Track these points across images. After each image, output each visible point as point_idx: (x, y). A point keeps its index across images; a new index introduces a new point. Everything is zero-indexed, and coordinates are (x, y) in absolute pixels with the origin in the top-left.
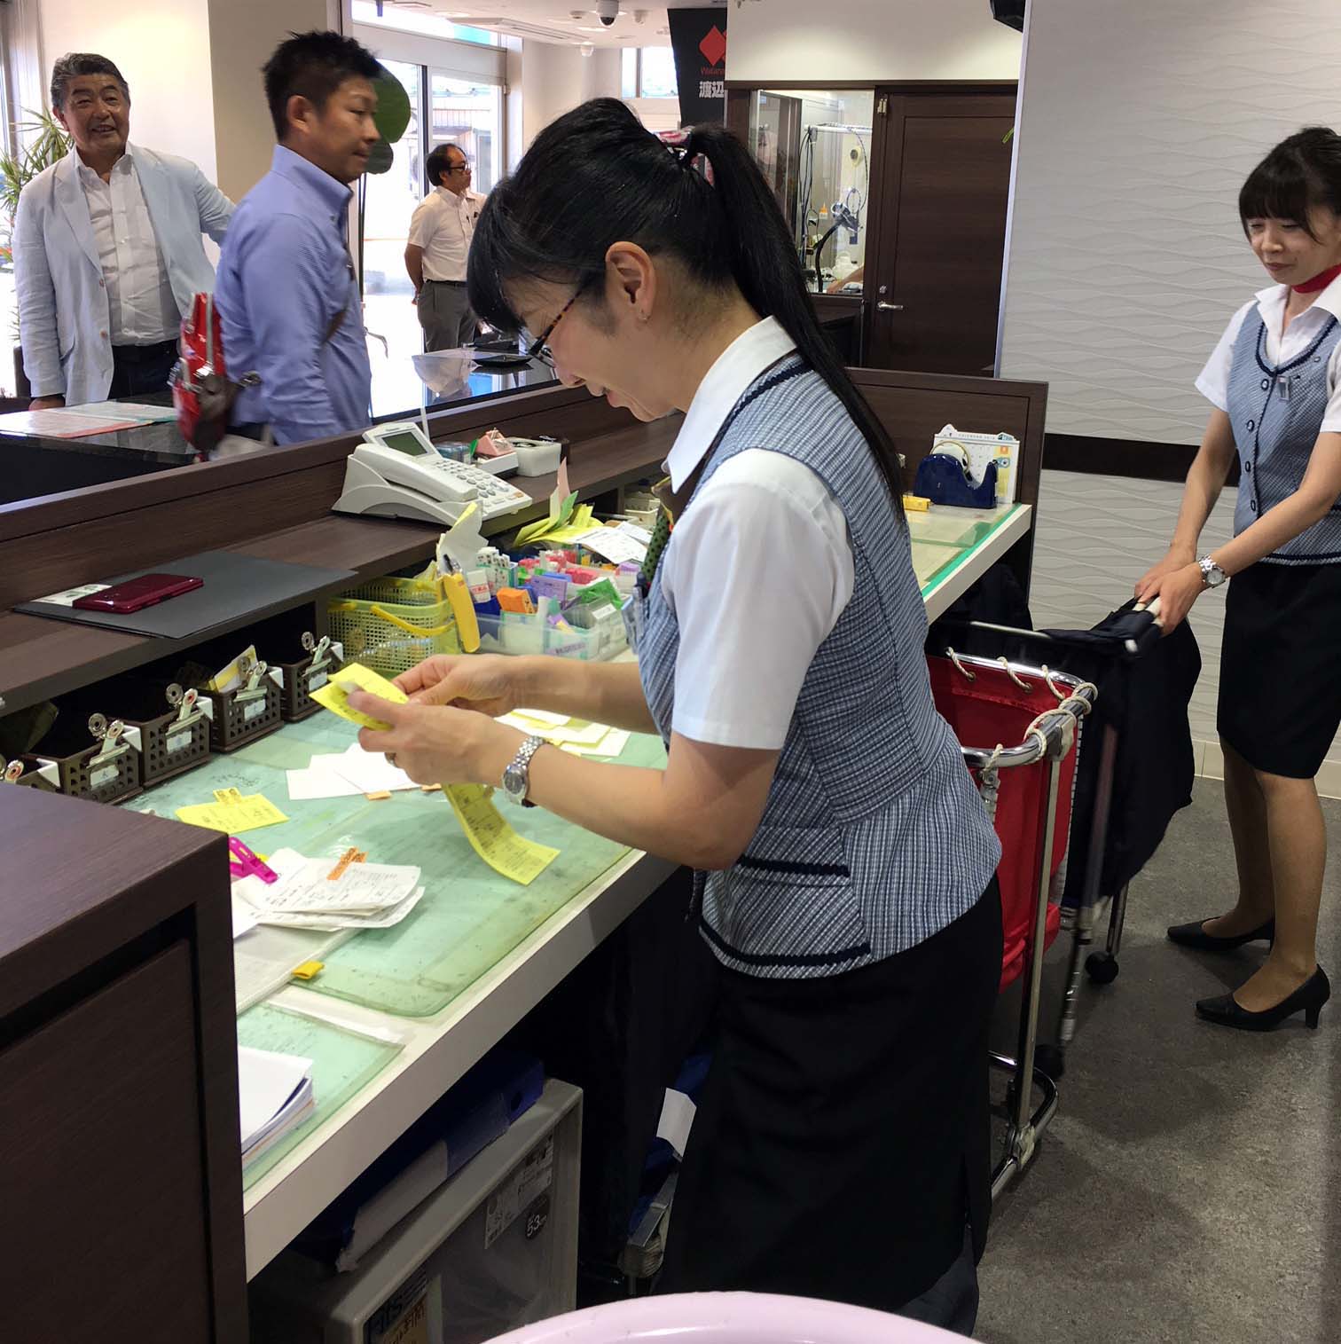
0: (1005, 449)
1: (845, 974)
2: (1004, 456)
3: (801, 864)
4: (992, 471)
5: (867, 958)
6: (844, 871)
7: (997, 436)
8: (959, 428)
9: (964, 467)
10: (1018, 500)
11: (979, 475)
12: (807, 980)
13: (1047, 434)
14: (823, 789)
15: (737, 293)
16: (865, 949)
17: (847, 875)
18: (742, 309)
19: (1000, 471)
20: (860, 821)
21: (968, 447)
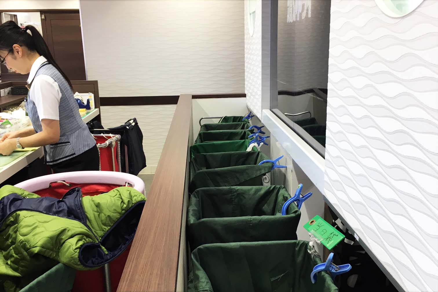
0: (91, 96)
1: (72, 158)
2: (91, 98)
3: (62, 142)
4: (88, 101)
5: (75, 155)
6: (69, 142)
7: (88, 94)
8: (79, 92)
9: (82, 101)
10: (96, 108)
11: (86, 103)
12: (66, 160)
13: (100, 98)
14: (63, 130)
15: (36, 52)
16: (74, 154)
17: (70, 143)
18: (37, 55)
19: (90, 101)
20: (70, 134)
21: (82, 97)
